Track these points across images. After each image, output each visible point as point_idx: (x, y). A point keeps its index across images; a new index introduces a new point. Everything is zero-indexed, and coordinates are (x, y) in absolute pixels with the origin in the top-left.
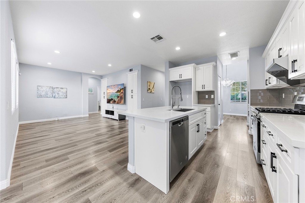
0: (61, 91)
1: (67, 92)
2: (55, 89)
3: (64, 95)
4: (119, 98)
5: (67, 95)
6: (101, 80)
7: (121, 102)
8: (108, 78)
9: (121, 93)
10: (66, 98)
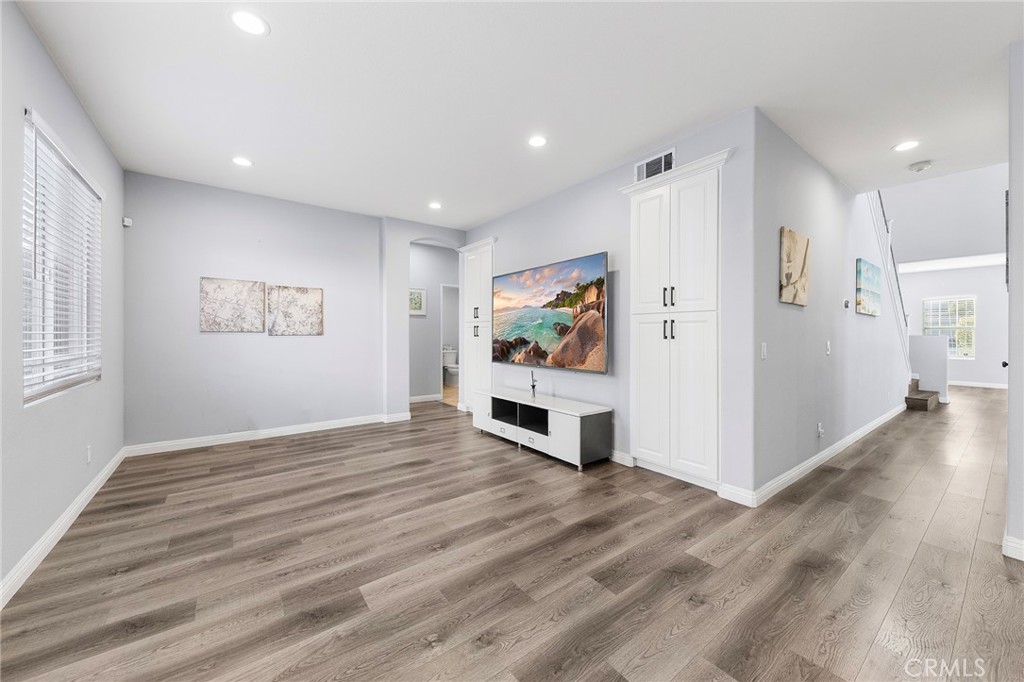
0: (300, 303)
1: (321, 306)
2: (275, 294)
3: (310, 320)
4: (570, 337)
5: (322, 322)
6: (461, 250)
7: (583, 362)
8: (496, 240)
9: (587, 308)
10: (320, 334)
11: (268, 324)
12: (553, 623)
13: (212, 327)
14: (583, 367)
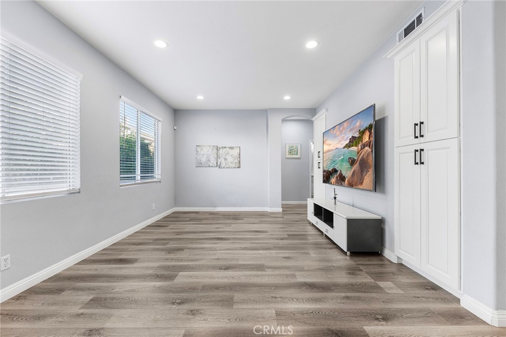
0: (230, 154)
1: (239, 155)
2: (221, 150)
3: (235, 161)
4: (356, 166)
5: (240, 162)
6: (313, 119)
7: (361, 183)
8: (327, 110)
9: (364, 146)
10: (239, 167)
11: (219, 164)
12: (228, 321)
13: (200, 165)
14: (361, 187)
